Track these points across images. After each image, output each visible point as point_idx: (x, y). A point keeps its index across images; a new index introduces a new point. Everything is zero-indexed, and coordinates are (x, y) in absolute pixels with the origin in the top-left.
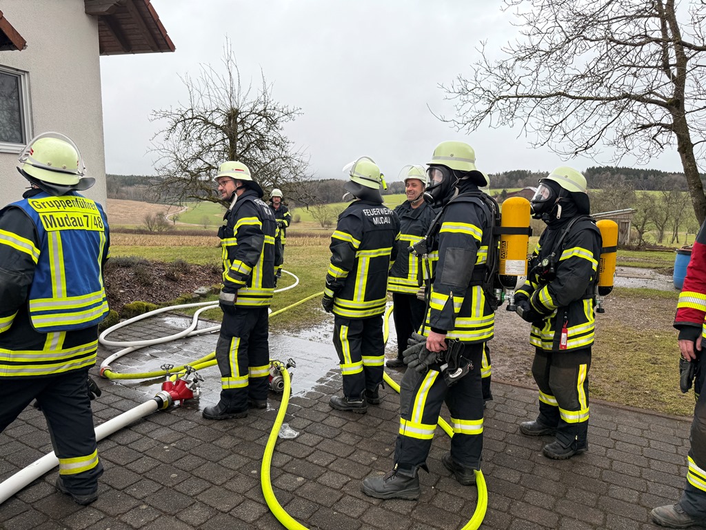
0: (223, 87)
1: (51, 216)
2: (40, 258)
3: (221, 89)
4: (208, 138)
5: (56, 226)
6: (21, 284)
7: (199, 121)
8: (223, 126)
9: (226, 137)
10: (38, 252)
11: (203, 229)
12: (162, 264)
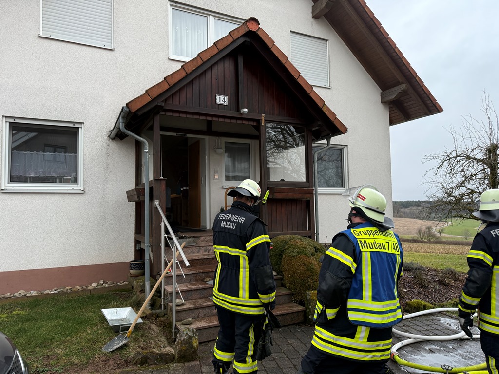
0: (482, 129)
1: (365, 241)
2: (356, 270)
3: (480, 132)
4: (470, 169)
5: (368, 248)
6: (343, 287)
7: (462, 158)
8: (484, 159)
9: (486, 167)
10: (355, 265)
11: (465, 240)
12: (435, 270)
